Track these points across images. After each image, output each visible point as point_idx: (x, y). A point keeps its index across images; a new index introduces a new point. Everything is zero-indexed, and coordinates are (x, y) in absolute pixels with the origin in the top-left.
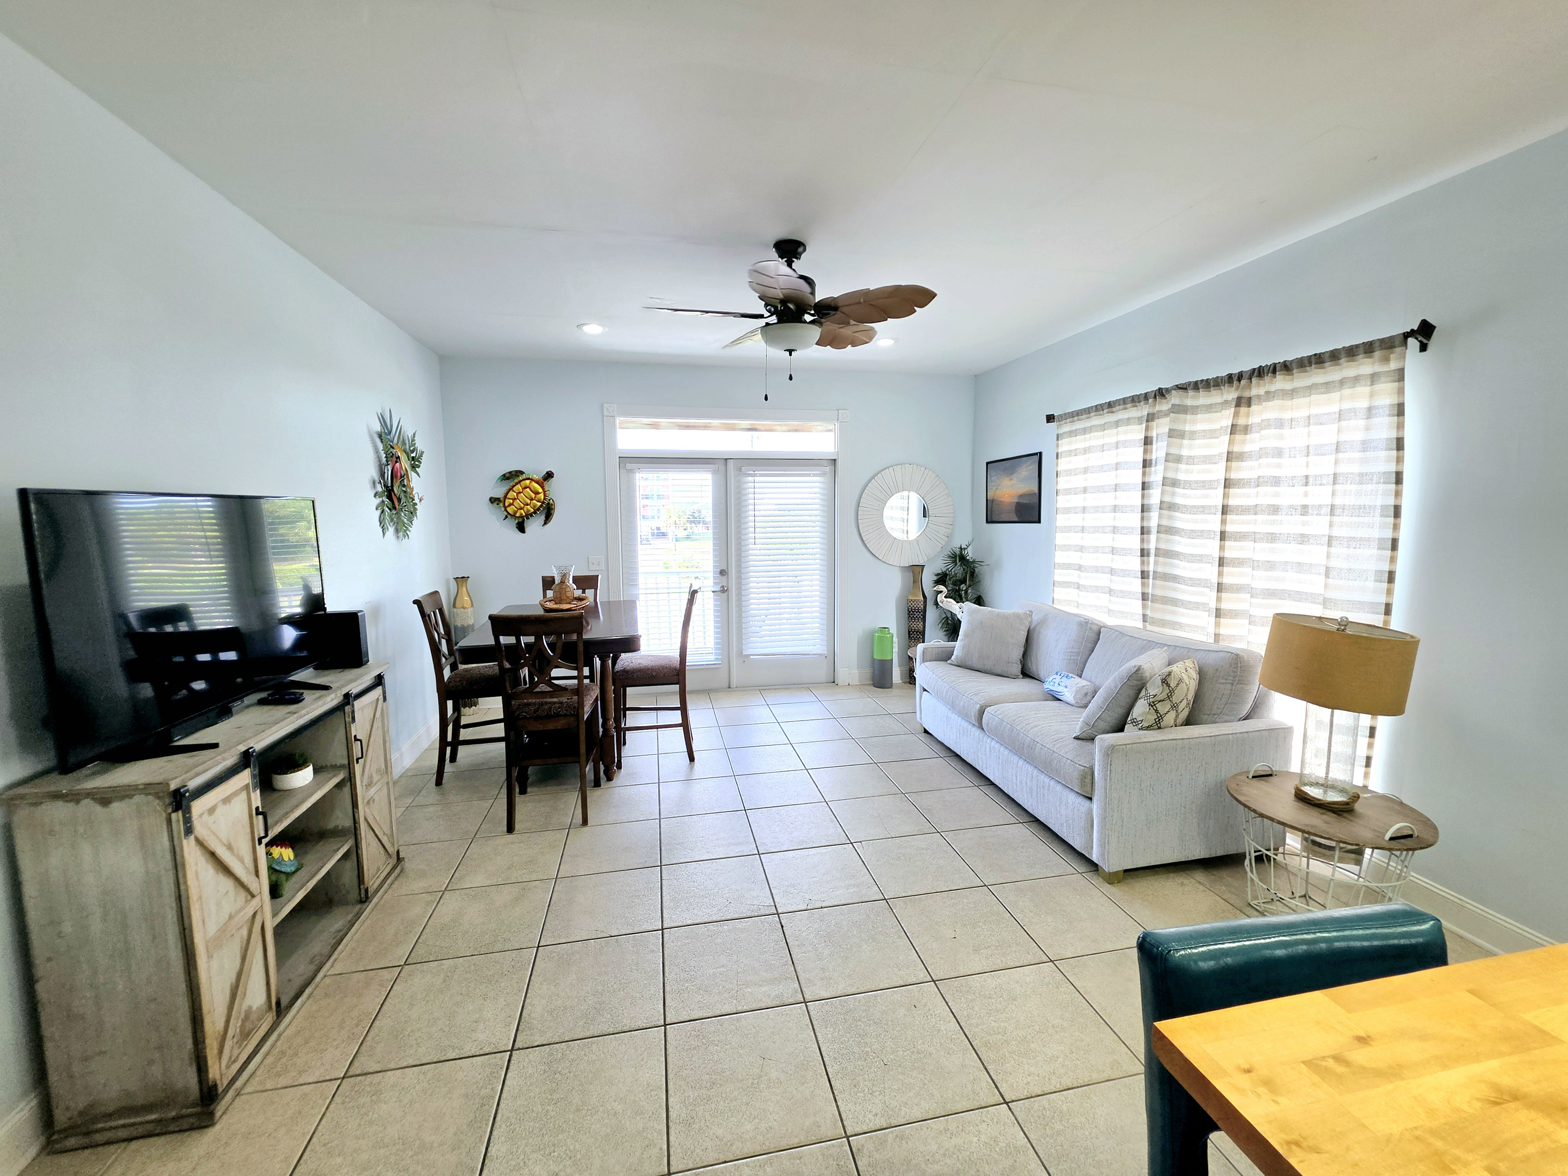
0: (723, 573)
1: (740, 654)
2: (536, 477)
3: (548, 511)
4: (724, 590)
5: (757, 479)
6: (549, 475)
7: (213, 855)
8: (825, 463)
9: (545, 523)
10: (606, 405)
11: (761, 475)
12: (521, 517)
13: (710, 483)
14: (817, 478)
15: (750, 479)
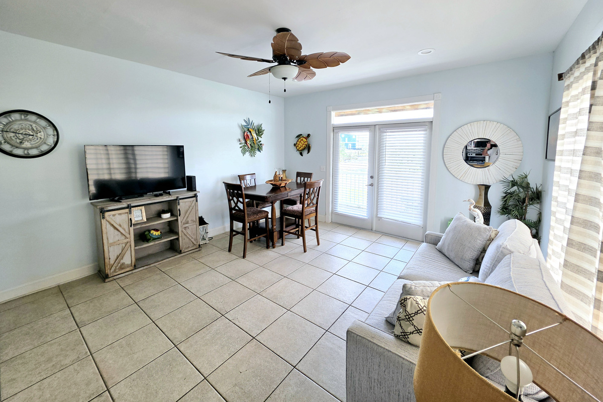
0: (372, 177)
1: (377, 216)
2: (304, 136)
3: (308, 148)
4: (372, 185)
5: (387, 134)
6: (309, 135)
7: (113, 225)
8: (427, 124)
9: (308, 153)
10: (328, 107)
11: (390, 132)
12: (301, 150)
13: (368, 136)
14: (423, 132)
15: (385, 134)
